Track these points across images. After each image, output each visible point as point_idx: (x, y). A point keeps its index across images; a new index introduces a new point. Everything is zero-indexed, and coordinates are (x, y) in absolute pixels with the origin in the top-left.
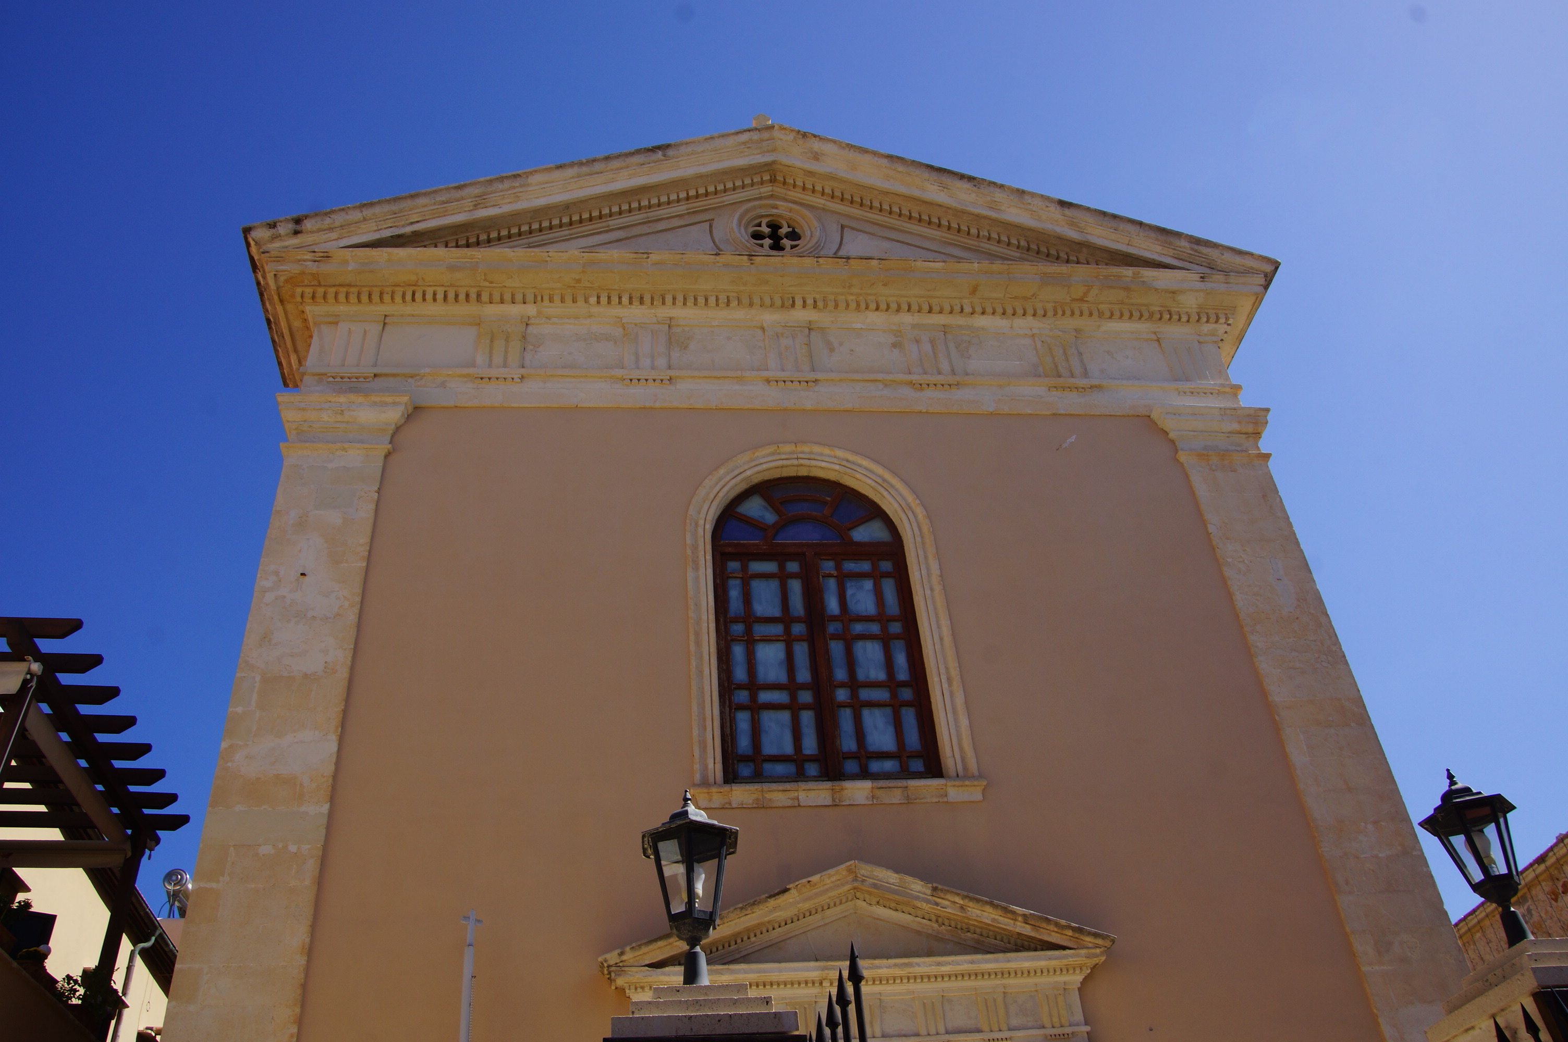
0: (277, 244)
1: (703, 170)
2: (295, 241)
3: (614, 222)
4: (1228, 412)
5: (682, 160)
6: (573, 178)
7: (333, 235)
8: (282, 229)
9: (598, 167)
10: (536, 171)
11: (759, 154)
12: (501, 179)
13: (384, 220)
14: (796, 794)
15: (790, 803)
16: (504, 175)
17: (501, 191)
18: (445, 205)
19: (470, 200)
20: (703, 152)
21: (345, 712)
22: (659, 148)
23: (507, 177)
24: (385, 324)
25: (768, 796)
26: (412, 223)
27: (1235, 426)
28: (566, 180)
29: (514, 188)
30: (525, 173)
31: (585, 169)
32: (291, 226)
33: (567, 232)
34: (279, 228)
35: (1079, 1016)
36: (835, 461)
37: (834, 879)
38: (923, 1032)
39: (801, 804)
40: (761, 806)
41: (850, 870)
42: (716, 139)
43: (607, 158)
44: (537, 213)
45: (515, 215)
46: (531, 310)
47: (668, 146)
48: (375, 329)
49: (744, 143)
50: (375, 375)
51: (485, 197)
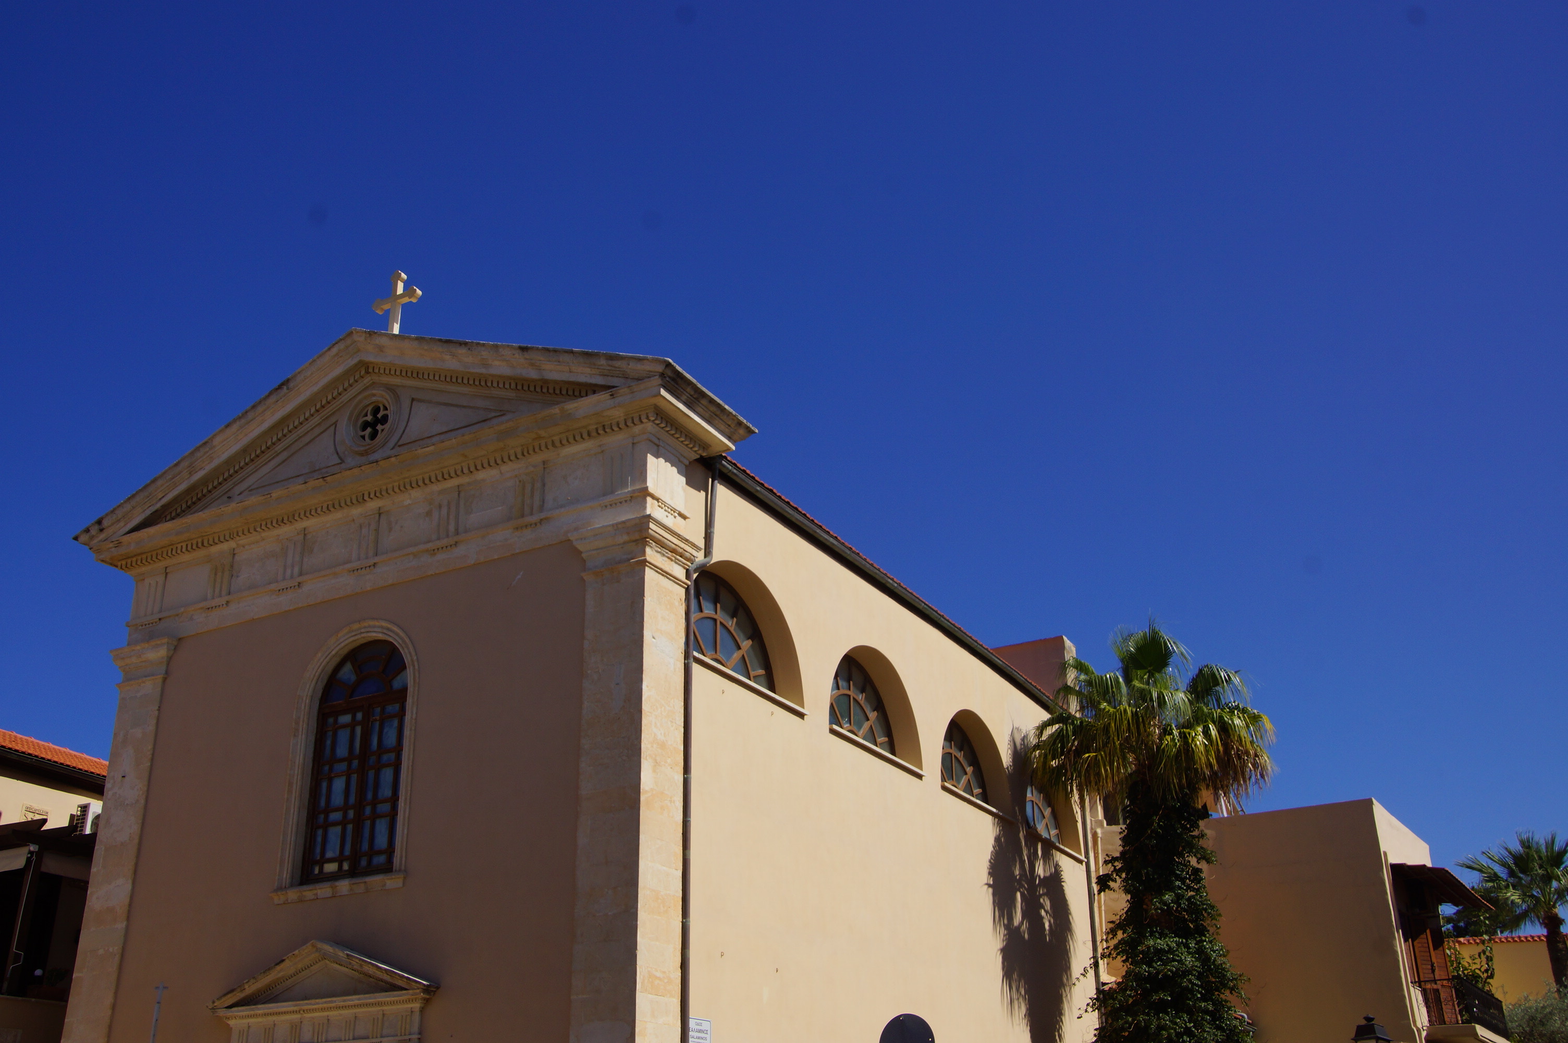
0: (95, 541)
1: (316, 389)
2: (102, 536)
3: (279, 448)
4: (620, 526)
5: (300, 387)
6: (238, 430)
7: (122, 524)
8: (94, 531)
9: (250, 415)
10: (215, 435)
11: (349, 358)
12: (198, 449)
13: (144, 504)
14: (316, 891)
15: (313, 897)
16: (198, 445)
17: (201, 457)
18: (173, 480)
19: (186, 471)
20: (312, 374)
21: (136, 865)
22: (283, 384)
23: (201, 446)
24: (167, 574)
25: (304, 893)
26: (160, 499)
27: (626, 538)
28: (235, 434)
29: (207, 452)
30: (209, 439)
31: (243, 421)
32: (97, 527)
33: (253, 466)
34: (92, 531)
35: (416, 1029)
36: (380, 630)
37: (306, 951)
38: (343, 1039)
39: (319, 897)
40: (301, 900)
41: (313, 946)
42: (317, 360)
43: (254, 407)
44: (229, 462)
45: (216, 469)
46: (232, 544)
47: (288, 381)
48: (161, 579)
49: (337, 354)
50: (160, 619)
51: (193, 466)
